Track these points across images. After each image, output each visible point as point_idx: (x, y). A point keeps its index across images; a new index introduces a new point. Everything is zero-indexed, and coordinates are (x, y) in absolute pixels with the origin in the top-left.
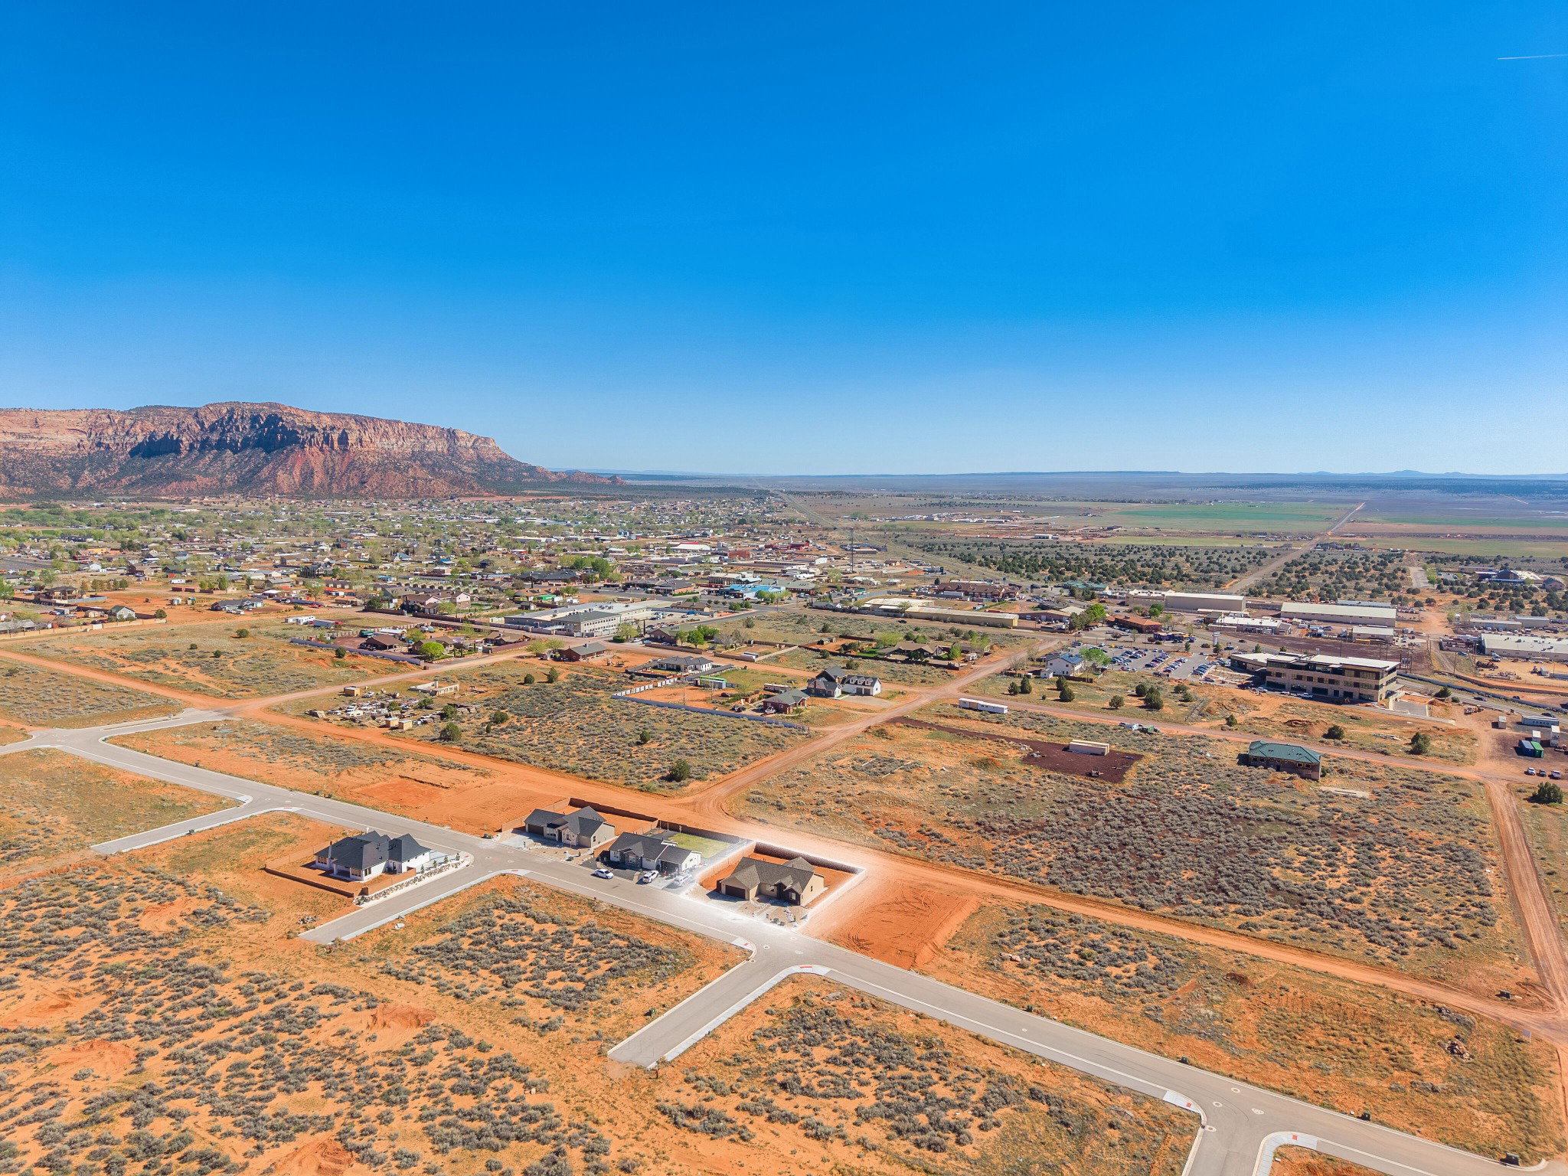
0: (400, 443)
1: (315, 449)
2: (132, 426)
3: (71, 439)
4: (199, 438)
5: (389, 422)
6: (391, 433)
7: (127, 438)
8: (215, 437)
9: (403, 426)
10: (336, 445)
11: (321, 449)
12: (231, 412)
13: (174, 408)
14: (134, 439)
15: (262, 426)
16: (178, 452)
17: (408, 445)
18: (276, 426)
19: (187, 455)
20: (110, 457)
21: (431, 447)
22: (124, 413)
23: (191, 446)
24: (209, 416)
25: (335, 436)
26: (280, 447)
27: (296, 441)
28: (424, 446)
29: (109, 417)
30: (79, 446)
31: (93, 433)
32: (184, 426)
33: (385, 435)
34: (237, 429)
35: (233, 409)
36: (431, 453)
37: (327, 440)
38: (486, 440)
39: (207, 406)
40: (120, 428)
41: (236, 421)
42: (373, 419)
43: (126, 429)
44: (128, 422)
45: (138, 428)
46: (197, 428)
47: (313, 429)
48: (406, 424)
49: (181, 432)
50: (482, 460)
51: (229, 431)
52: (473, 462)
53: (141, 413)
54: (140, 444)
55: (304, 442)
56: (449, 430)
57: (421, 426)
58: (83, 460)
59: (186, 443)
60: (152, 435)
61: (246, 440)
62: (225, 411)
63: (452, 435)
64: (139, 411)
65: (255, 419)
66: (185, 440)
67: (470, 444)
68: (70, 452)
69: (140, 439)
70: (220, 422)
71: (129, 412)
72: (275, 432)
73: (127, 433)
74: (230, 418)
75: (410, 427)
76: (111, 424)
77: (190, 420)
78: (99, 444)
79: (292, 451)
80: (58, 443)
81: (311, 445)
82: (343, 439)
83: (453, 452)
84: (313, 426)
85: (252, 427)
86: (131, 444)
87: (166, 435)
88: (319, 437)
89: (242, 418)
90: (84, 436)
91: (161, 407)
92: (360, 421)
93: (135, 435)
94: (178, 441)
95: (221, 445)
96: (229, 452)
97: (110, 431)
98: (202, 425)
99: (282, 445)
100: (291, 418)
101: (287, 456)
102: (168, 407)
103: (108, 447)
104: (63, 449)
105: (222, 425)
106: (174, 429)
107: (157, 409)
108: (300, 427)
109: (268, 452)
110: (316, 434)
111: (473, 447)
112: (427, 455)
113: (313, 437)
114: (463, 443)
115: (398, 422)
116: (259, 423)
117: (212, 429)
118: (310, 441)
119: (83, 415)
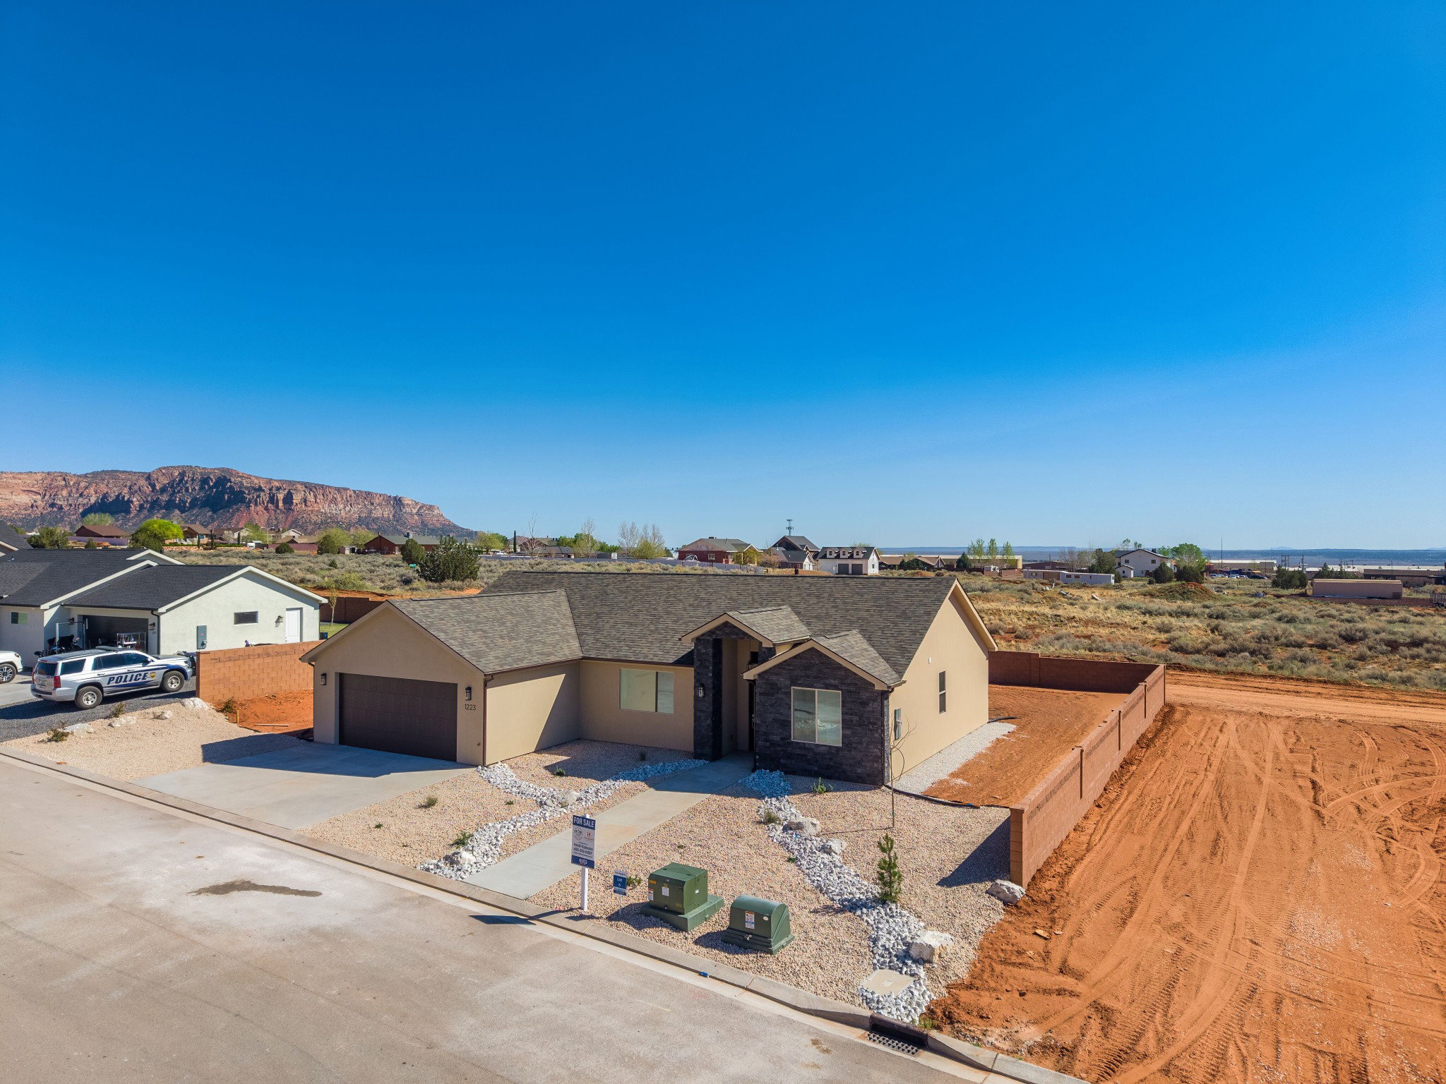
0: (347, 509)
1: (260, 508)
2: (86, 488)
3: (25, 499)
4: (149, 499)
5: (338, 490)
6: (339, 499)
7: (81, 499)
8: (165, 498)
9: (352, 493)
10: (281, 504)
11: (266, 509)
12: (182, 474)
13: (130, 473)
14: (87, 500)
15: (211, 488)
16: (128, 511)
17: (355, 511)
18: (224, 487)
19: (136, 515)
20: (62, 517)
21: (377, 513)
22: (80, 476)
23: (141, 507)
24: (161, 479)
25: (281, 496)
26: (226, 507)
27: (242, 500)
28: (371, 512)
29: (64, 479)
30: (32, 506)
31: (48, 494)
32: (136, 488)
33: (334, 501)
34: (187, 490)
35: (184, 472)
36: (377, 518)
37: (272, 499)
38: (431, 508)
39: (160, 470)
40: (74, 490)
41: (186, 482)
42: (322, 486)
43: (81, 491)
44: (83, 484)
45: (92, 490)
46: (148, 490)
47: (260, 489)
48: (355, 491)
49: (132, 493)
50: (426, 525)
51: (179, 492)
52: (417, 527)
53: (96, 476)
54: (91, 506)
55: (250, 501)
56: (395, 498)
57: (368, 493)
58: (35, 519)
59: (136, 503)
60: (105, 496)
61: (194, 500)
62: (177, 474)
63: (398, 502)
64: (95, 475)
65: (205, 481)
66: (136, 501)
67: (415, 511)
68: (23, 512)
69: (93, 500)
70: (171, 484)
71: (86, 476)
72: (223, 493)
73: (81, 495)
74: (181, 481)
75: (358, 494)
76: (66, 486)
77: (143, 482)
78: (53, 505)
79: (238, 510)
80: (11, 503)
81: (256, 505)
82: (288, 499)
83: (397, 517)
84: (260, 487)
85: (202, 488)
86: (84, 505)
87: (118, 497)
88: (265, 497)
89: (193, 480)
90: (39, 497)
91: (117, 471)
92: (309, 487)
93: (88, 497)
94: (130, 501)
95: (170, 506)
96: (177, 512)
97: (65, 493)
98: (153, 486)
99: (230, 503)
100: (239, 479)
101: (233, 515)
102: (124, 472)
103: (61, 508)
104: (16, 509)
105: (172, 487)
106: (126, 490)
107: (113, 474)
108: (247, 488)
109: (214, 511)
110: (262, 494)
111: (418, 514)
112: (373, 520)
113: (259, 496)
114: (408, 510)
115: (346, 489)
116: (209, 485)
117: (163, 490)
118: (256, 501)
119: (39, 477)
